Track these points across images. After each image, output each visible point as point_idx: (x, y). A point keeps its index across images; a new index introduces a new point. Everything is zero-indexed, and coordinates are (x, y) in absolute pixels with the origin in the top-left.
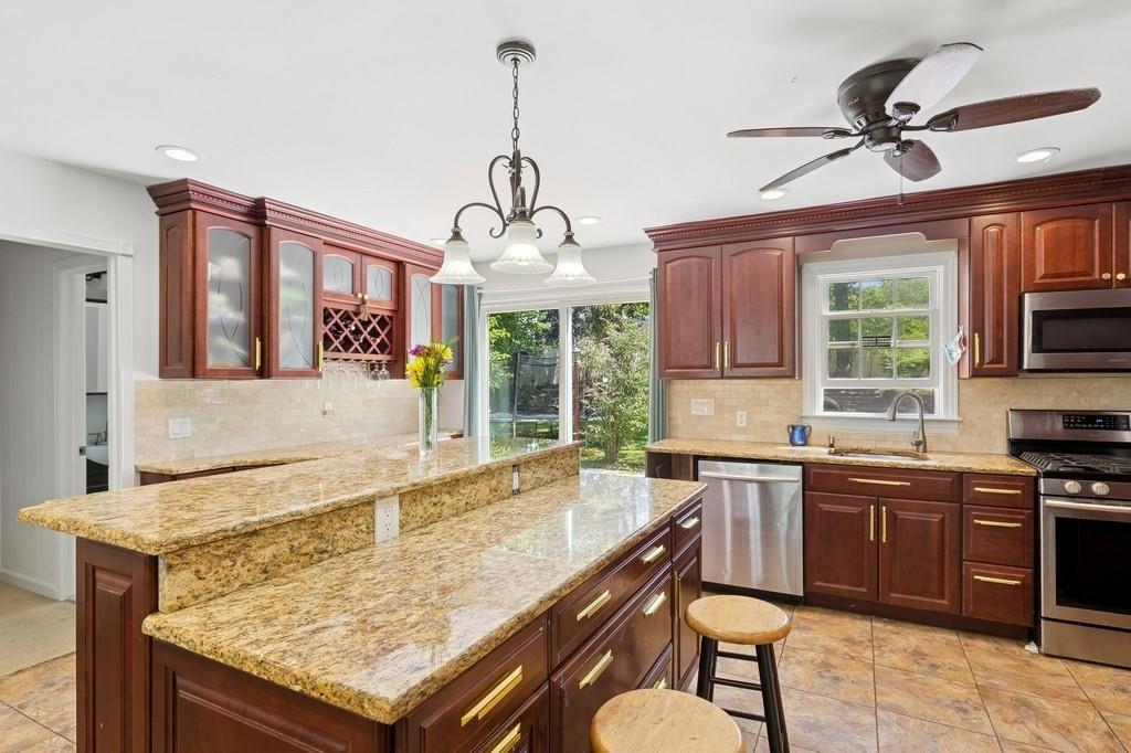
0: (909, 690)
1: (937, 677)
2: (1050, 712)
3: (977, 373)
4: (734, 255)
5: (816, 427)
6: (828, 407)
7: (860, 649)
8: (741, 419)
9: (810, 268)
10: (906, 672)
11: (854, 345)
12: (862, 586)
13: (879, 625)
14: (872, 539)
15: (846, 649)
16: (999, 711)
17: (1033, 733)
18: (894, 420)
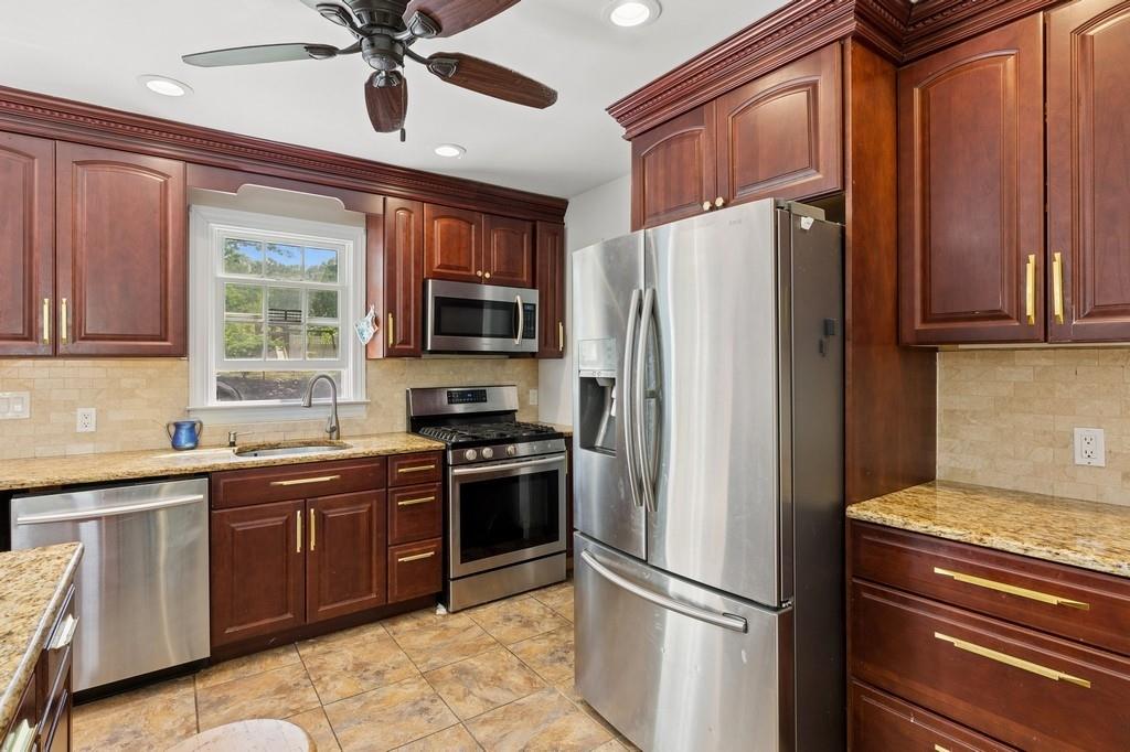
0: (370, 719)
1: (387, 685)
2: (480, 668)
3: (391, 353)
4: (77, 163)
5: (208, 422)
6: (222, 394)
7: (300, 694)
8: (85, 419)
9: (199, 213)
10: (357, 696)
11: (257, 317)
12: (286, 612)
13: (307, 651)
14: (298, 551)
15: (284, 704)
16: (450, 692)
17: (481, 699)
18: (310, 406)
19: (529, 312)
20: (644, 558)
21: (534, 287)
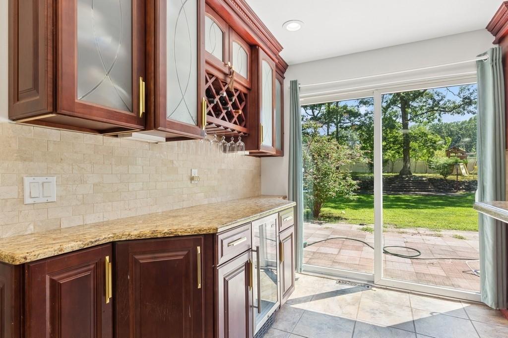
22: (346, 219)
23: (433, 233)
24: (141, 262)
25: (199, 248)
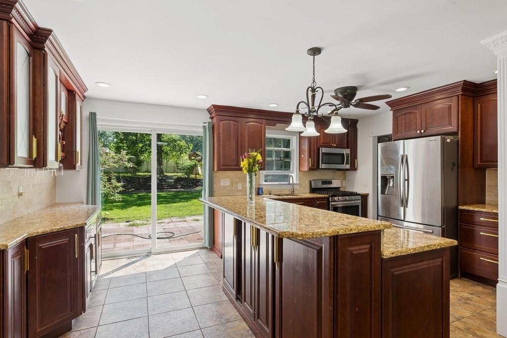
3: (310, 169)
4: (247, 123)
5: (264, 188)
8: (240, 186)
19: (347, 157)
20: (403, 219)
21: (348, 148)
22: (112, 219)
23: (181, 220)
24: (43, 247)
25: (76, 235)
